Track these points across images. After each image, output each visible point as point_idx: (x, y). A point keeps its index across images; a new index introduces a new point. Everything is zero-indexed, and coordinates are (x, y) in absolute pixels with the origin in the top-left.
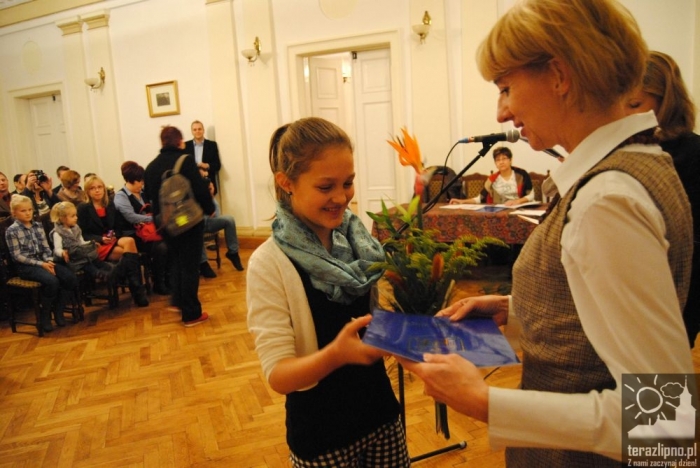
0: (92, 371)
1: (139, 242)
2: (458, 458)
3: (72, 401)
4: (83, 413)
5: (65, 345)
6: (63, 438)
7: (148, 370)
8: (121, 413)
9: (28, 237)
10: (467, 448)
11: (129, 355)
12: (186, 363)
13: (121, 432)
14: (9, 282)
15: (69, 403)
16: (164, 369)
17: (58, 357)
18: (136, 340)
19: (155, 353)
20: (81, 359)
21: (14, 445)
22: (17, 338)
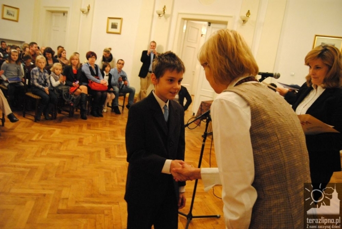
0: (55, 143)
1: (89, 89)
2: (215, 222)
3: (44, 153)
4: (48, 160)
5: (46, 128)
6: (36, 168)
7: (81, 148)
8: (65, 164)
10: (220, 219)
11: (74, 139)
12: (98, 149)
13: (63, 172)
14: (27, 94)
16: (89, 149)
17: (41, 133)
18: (78, 133)
19: (85, 142)
20: (51, 136)
21: (15, 166)
22: (24, 120)
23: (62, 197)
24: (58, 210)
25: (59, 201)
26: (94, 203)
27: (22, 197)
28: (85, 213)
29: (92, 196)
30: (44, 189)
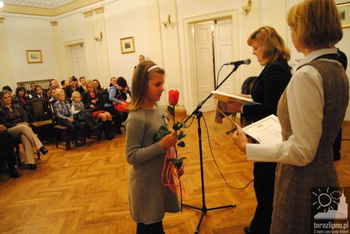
0: (84, 165)
3: (74, 176)
4: (78, 181)
5: (76, 154)
6: (68, 190)
7: (109, 166)
8: (92, 182)
9: (63, 107)
11: (101, 159)
12: (123, 164)
13: (91, 190)
14: (55, 127)
15: (73, 177)
16: (115, 166)
17: (72, 159)
18: (106, 153)
19: (112, 159)
20: (82, 160)
21: (49, 192)
22: (58, 151)
23: (89, 210)
24: (85, 222)
25: (86, 214)
26: (116, 211)
27: (55, 216)
28: (108, 221)
29: (115, 206)
30: (73, 207)
